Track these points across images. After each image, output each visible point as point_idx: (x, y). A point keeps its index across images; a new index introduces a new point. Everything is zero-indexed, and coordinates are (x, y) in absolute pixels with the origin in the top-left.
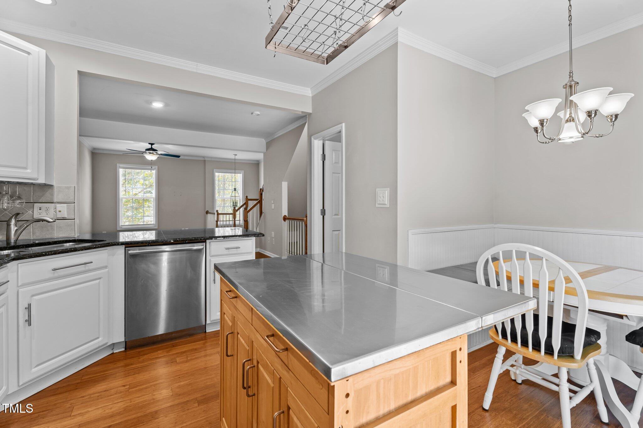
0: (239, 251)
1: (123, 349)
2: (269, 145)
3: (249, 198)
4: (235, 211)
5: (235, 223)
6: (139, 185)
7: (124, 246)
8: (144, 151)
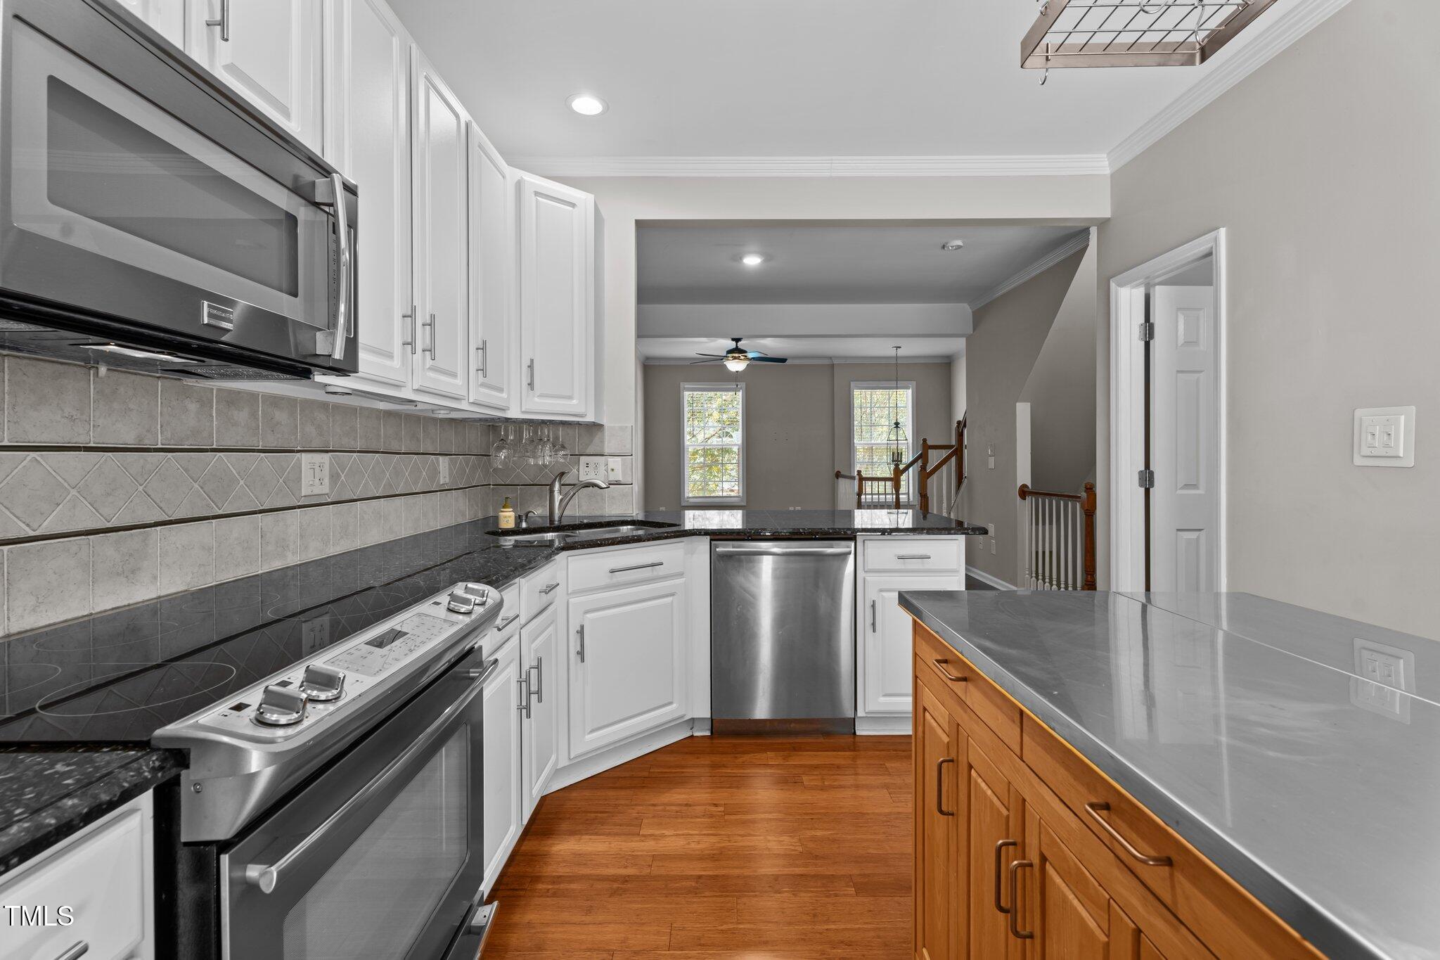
0: (928, 564)
1: (708, 733)
2: (979, 317)
3: (929, 443)
4: (898, 473)
5: (898, 498)
6: (711, 422)
7: (708, 537)
8: (725, 354)
